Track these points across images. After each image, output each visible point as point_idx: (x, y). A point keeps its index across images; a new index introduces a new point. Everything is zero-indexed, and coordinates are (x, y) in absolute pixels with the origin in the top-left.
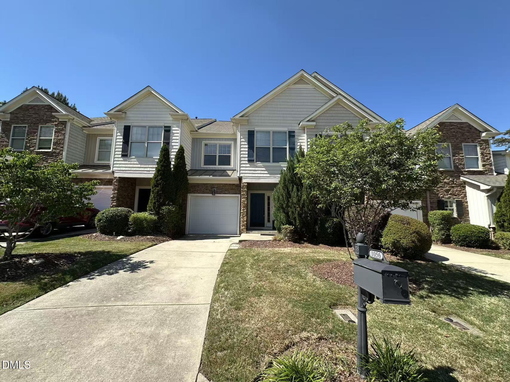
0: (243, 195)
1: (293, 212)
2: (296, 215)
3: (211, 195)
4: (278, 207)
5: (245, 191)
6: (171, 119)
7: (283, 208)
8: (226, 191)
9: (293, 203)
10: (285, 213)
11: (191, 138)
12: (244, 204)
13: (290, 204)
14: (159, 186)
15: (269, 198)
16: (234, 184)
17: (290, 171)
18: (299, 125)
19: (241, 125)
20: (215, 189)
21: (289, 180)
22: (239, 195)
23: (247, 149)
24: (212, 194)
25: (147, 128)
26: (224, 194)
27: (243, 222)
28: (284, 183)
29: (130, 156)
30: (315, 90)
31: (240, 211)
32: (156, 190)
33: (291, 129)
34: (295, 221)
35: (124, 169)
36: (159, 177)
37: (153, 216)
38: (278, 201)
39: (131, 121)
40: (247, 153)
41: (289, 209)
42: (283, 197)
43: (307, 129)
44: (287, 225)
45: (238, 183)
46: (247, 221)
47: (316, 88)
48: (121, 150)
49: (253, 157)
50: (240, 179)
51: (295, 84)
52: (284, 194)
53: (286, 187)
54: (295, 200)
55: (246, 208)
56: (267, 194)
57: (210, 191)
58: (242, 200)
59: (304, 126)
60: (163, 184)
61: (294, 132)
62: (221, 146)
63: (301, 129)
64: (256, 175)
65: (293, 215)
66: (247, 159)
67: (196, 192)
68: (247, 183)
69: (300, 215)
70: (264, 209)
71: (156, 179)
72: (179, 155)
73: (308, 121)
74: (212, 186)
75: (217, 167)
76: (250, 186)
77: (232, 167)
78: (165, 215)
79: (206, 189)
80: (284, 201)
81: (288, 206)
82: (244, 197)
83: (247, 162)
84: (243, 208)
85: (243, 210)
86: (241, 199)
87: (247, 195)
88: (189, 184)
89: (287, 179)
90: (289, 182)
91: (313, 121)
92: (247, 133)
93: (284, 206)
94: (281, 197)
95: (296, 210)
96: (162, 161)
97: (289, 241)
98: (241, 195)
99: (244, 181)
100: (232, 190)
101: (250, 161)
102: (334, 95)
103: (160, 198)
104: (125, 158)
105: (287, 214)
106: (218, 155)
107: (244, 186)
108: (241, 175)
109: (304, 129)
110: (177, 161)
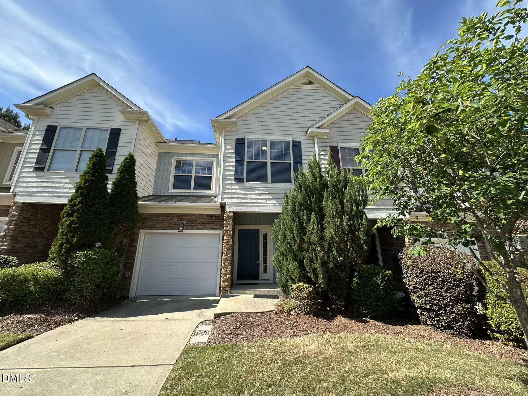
0: (226, 231)
1: (311, 260)
2: (318, 265)
3: (176, 231)
4: (285, 249)
5: (229, 224)
6: (124, 119)
7: (292, 251)
8: (201, 225)
9: (310, 243)
10: (296, 261)
11: (157, 152)
12: (228, 245)
13: (305, 245)
14: (75, 214)
15: (265, 237)
16: (214, 215)
17: (301, 190)
18: (306, 133)
19: (226, 131)
20: (184, 222)
21: (301, 204)
22: (221, 232)
23: (234, 164)
24: (178, 229)
25: (84, 130)
26: (197, 229)
27: (226, 274)
28: (294, 210)
29: (49, 170)
30: (324, 92)
31: (222, 257)
32: (68, 222)
33: (297, 138)
34: (316, 276)
35: (34, 189)
36: (78, 200)
37: (54, 270)
38: (284, 239)
39: (60, 120)
40: (234, 169)
41: (304, 253)
42: (292, 232)
43: (317, 138)
44: (302, 284)
45: (219, 212)
46: (232, 273)
47: (325, 90)
48: (35, 160)
49: (242, 174)
50: (223, 207)
51: (298, 83)
52: (295, 228)
53: (296, 216)
54: (315, 238)
55: (231, 252)
56: (263, 229)
57: (176, 225)
58: (225, 238)
59: (313, 135)
60: (83, 210)
61: (300, 142)
62: (198, 164)
63: (309, 139)
64: (247, 201)
65: (311, 265)
66: (233, 178)
67: (153, 226)
68: (234, 213)
69: (324, 264)
70: (259, 252)
71: (72, 203)
72: (124, 166)
73: (319, 127)
74: (180, 217)
75: (192, 191)
76: (238, 217)
77: (213, 191)
78: (77, 267)
79: (170, 223)
80: (295, 241)
81: (301, 249)
82: (228, 235)
83: (233, 182)
84: (225, 252)
85: (226, 255)
86: (223, 238)
87: (233, 230)
88: (137, 212)
89: (297, 204)
90: (300, 208)
91: (325, 128)
92: (234, 142)
93: (296, 248)
94: (289, 233)
95: (316, 255)
96: (89, 172)
97: (306, 314)
98: (223, 231)
99: (228, 209)
100: (210, 223)
101: (239, 180)
102: (351, 98)
103: (73, 236)
104: (40, 173)
105: (300, 262)
106: (193, 175)
107: (228, 216)
108: (225, 201)
109: (314, 140)
110: (120, 175)
